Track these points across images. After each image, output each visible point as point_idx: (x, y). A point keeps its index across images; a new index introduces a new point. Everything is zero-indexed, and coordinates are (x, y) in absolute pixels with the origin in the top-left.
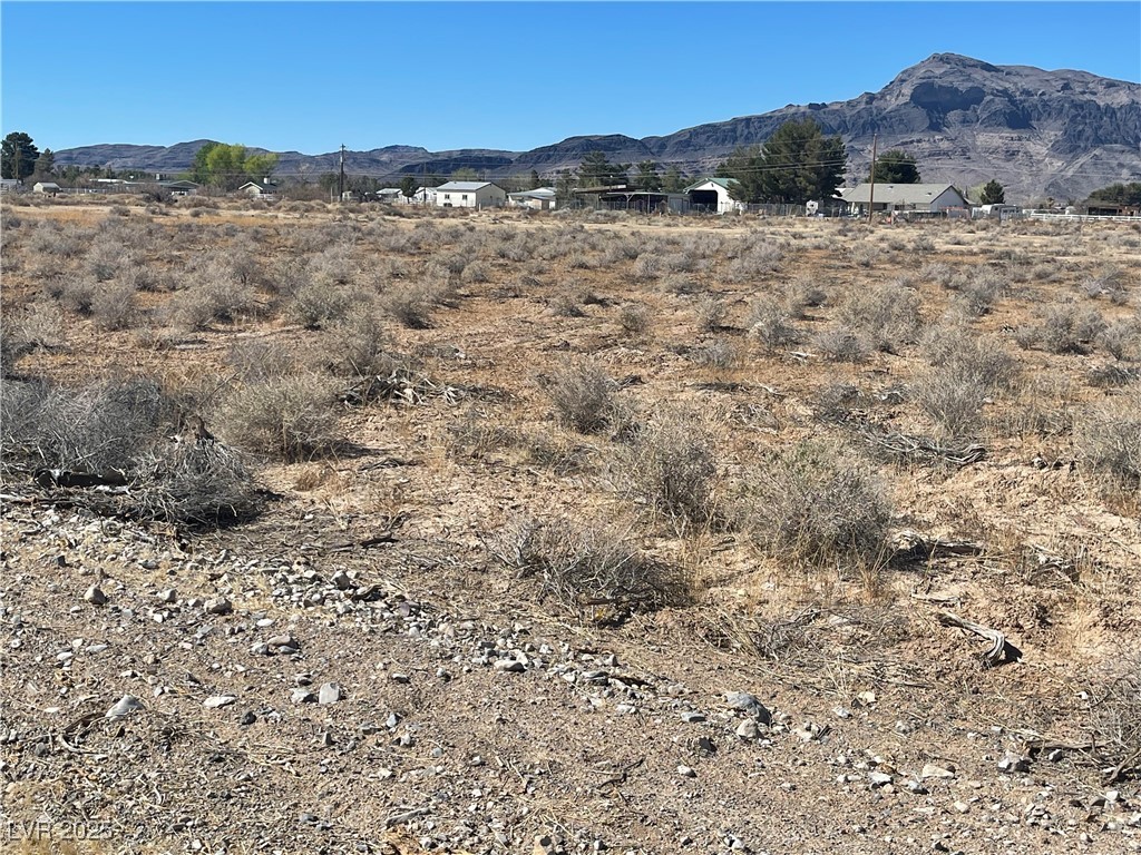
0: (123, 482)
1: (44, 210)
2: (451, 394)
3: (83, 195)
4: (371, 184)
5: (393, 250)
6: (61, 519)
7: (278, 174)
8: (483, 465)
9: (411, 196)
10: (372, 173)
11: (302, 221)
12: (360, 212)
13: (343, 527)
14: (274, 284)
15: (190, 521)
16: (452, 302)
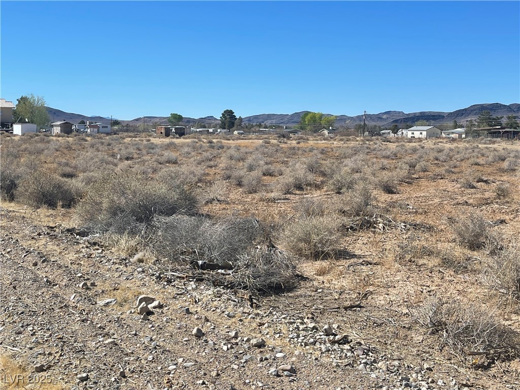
0: (231, 268)
1: (236, 142)
2: (403, 227)
3: (253, 136)
4: (377, 129)
5: (384, 157)
6: (197, 287)
7: (336, 125)
8: (414, 266)
9: (396, 133)
10: (379, 123)
11: (345, 145)
12: (371, 141)
13: (337, 297)
14: (325, 172)
15: (259, 290)
16: (409, 181)
